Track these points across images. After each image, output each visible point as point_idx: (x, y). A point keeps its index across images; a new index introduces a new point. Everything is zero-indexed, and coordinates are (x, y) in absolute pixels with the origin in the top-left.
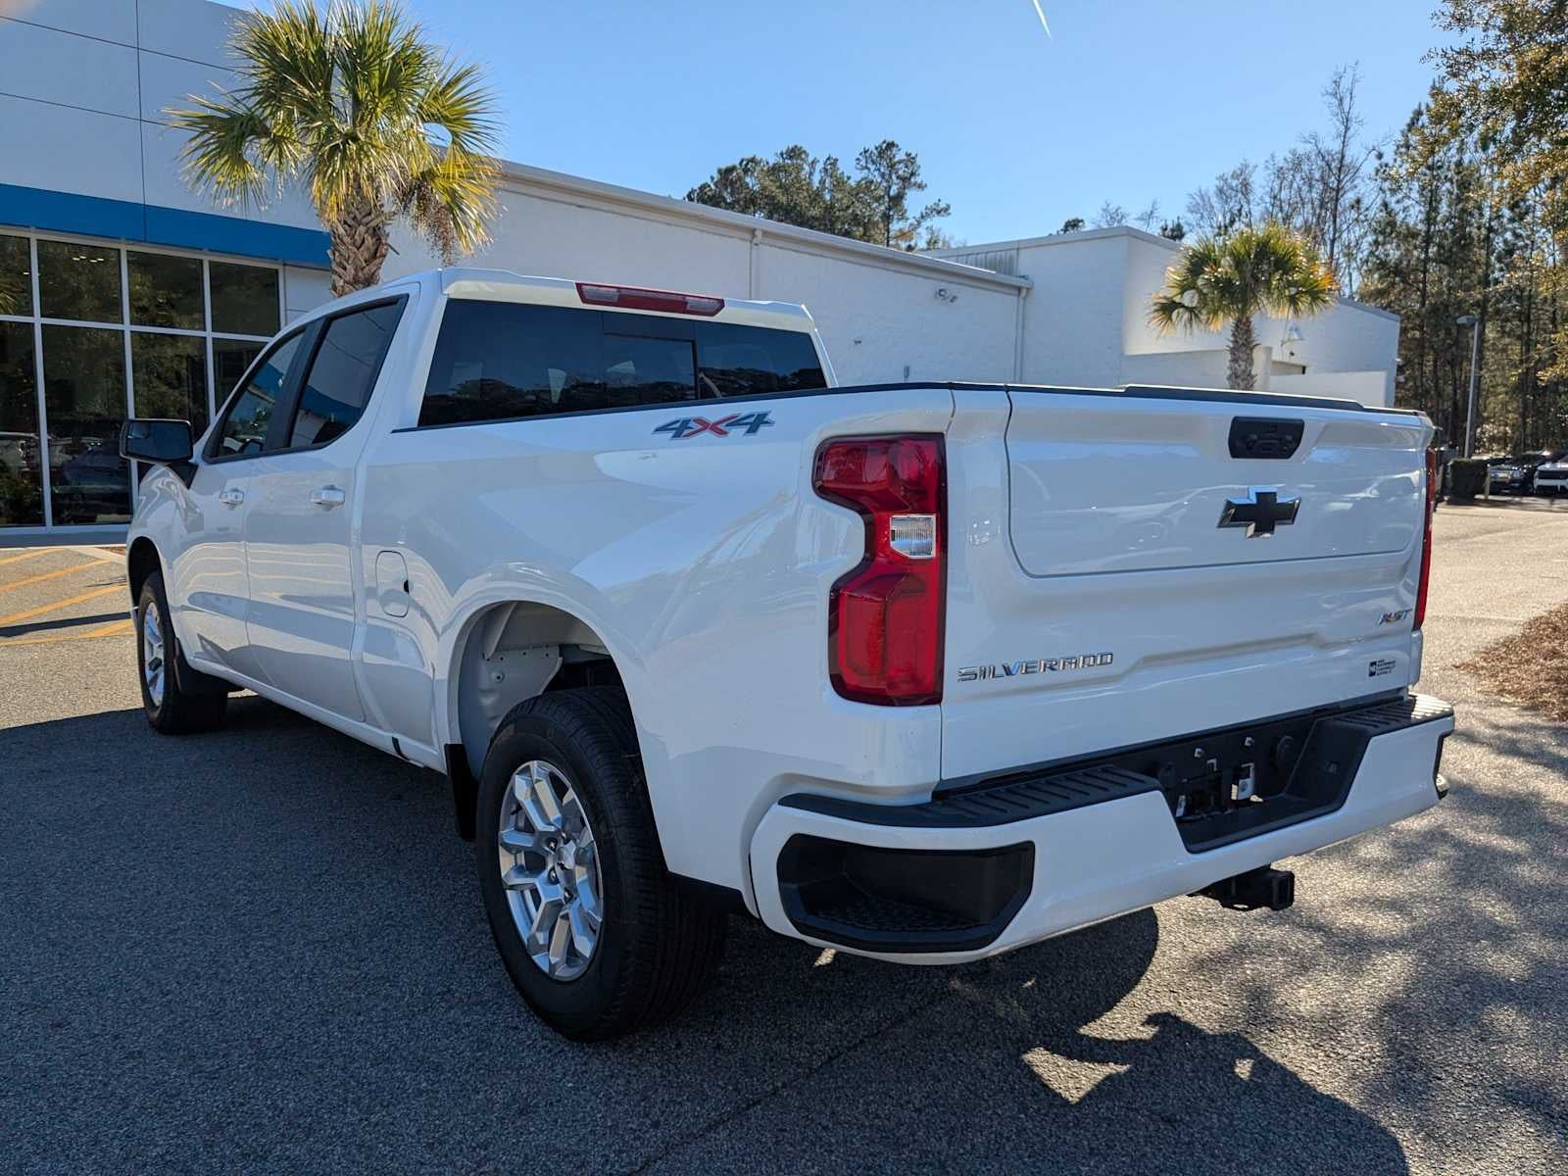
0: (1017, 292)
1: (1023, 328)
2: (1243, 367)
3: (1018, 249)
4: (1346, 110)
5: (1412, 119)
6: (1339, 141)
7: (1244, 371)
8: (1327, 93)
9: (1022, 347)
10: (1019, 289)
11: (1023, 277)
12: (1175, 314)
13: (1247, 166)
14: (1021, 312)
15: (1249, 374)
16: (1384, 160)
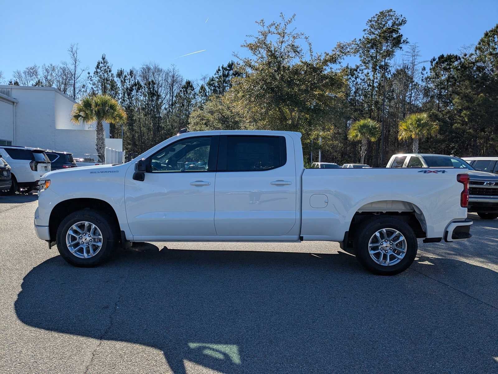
0: (12, 104)
1: (16, 116)
2: (101, 136)
3: (11, 89)
4: (75, 57)
5: (98, 65)
6: (74, 66)
7: (101, 138)
8: (69, 51)
9: (16, 122)
10: (13, 103)
11: (15, 99)
12: (79, 119)
13: (36, 66)
14: (14, 111)
15: (103, 139)
16: (90, 75)
